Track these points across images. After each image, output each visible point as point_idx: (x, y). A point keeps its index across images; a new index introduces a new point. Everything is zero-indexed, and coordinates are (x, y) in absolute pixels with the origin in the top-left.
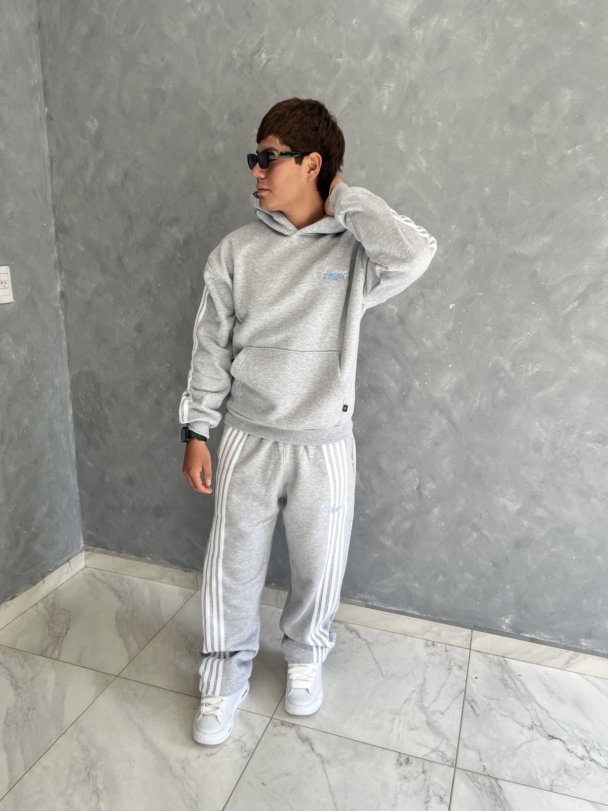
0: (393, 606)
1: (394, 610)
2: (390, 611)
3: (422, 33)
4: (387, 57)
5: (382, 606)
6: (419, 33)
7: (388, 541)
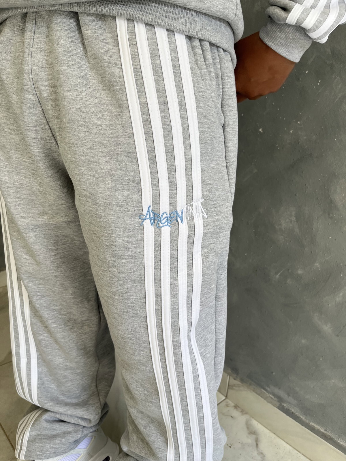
0: (318, 424)
1: (318, 430)
2: (312, 429)
5: (302, 417)
7: (327, 326)
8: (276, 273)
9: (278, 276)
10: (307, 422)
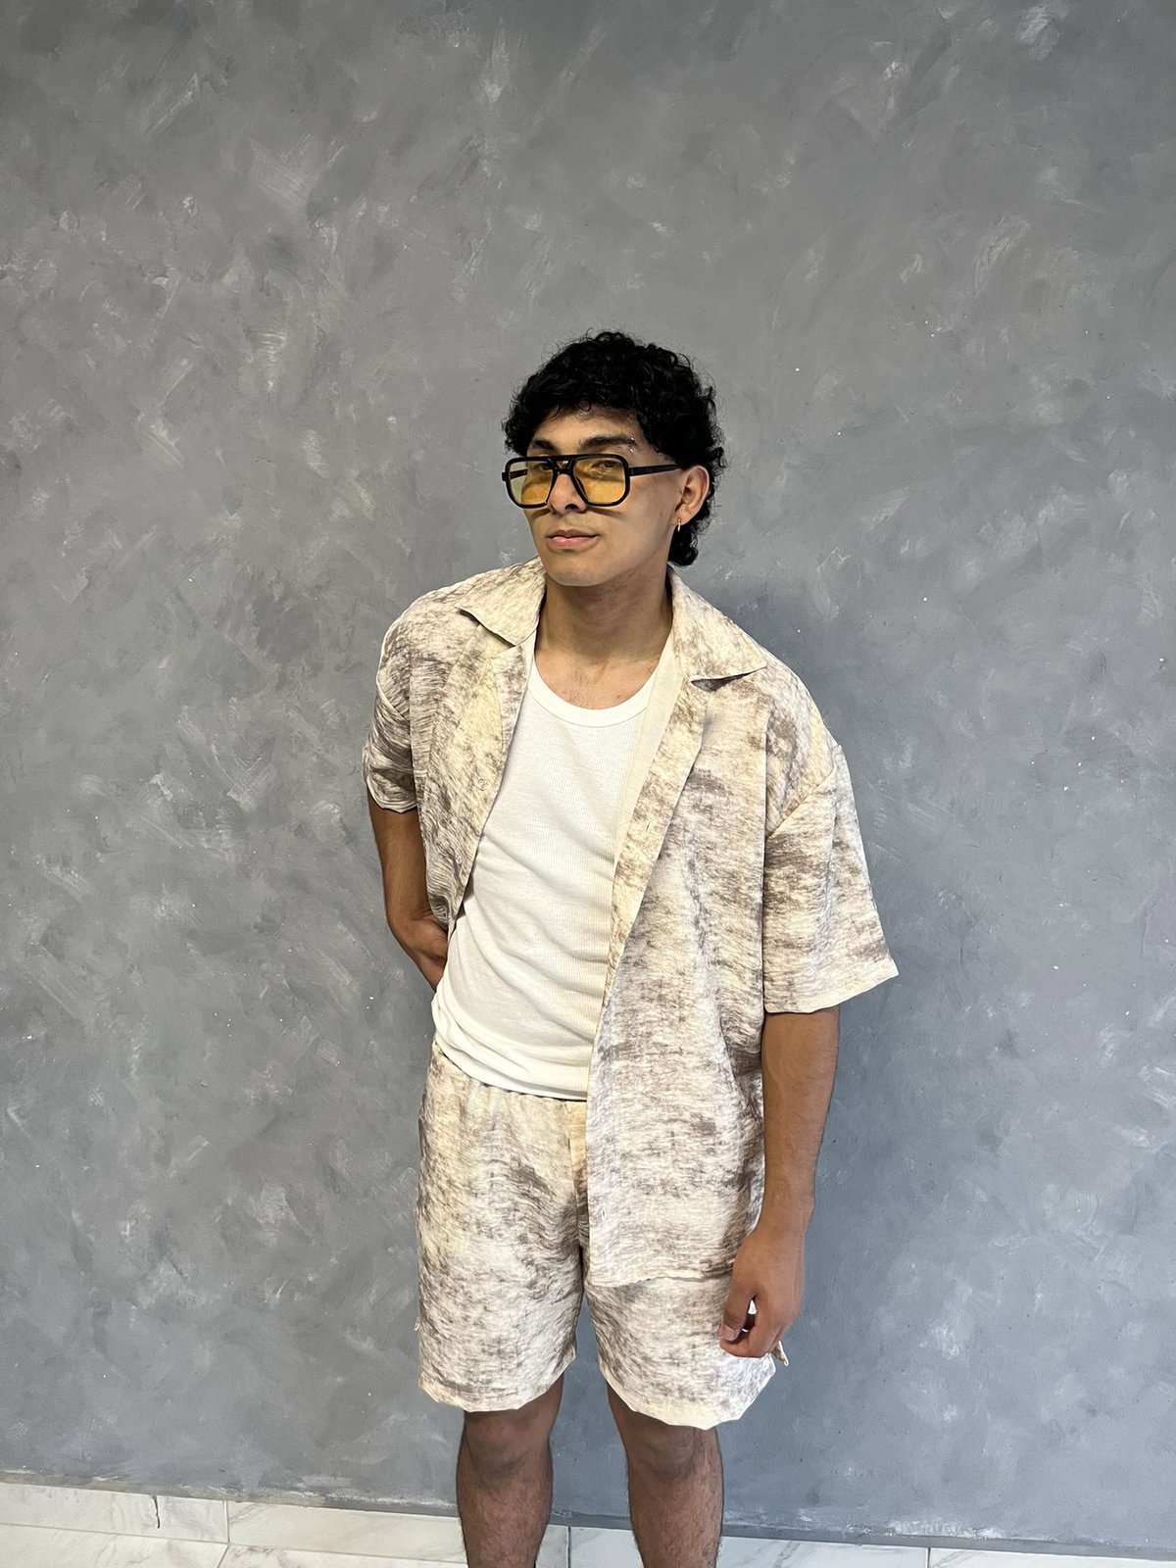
1: (390, 1504)
2: (382, 1508)
3: (335, 233)
4: (266, 279)
6: (329, 234)
7: (365, 1341)
8: (275, 1292)
9: (278, 1295)
10: (373, 1500)
